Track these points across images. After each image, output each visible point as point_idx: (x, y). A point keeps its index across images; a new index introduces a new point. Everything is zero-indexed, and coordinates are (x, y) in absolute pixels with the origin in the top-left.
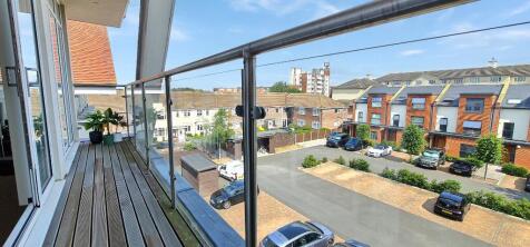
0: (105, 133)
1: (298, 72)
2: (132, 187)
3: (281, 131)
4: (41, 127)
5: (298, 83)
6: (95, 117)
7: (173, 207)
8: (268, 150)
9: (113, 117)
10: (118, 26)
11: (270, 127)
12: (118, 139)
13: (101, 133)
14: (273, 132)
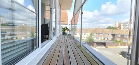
0: (65, 32)
1: (117, 23)
2: (70, 41)
3: (110, 41)
4: (55, 29)
5: (117, 26)
6: (64, 29)
7: (80, 46)
8: (105, 46)
9: (67, 29)
10: (70, 10)
11: (106, 40)
12: (67, 34)
13: (64, 32)
14: (107, 41)
